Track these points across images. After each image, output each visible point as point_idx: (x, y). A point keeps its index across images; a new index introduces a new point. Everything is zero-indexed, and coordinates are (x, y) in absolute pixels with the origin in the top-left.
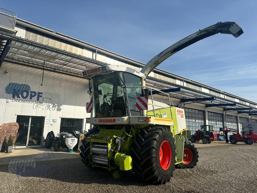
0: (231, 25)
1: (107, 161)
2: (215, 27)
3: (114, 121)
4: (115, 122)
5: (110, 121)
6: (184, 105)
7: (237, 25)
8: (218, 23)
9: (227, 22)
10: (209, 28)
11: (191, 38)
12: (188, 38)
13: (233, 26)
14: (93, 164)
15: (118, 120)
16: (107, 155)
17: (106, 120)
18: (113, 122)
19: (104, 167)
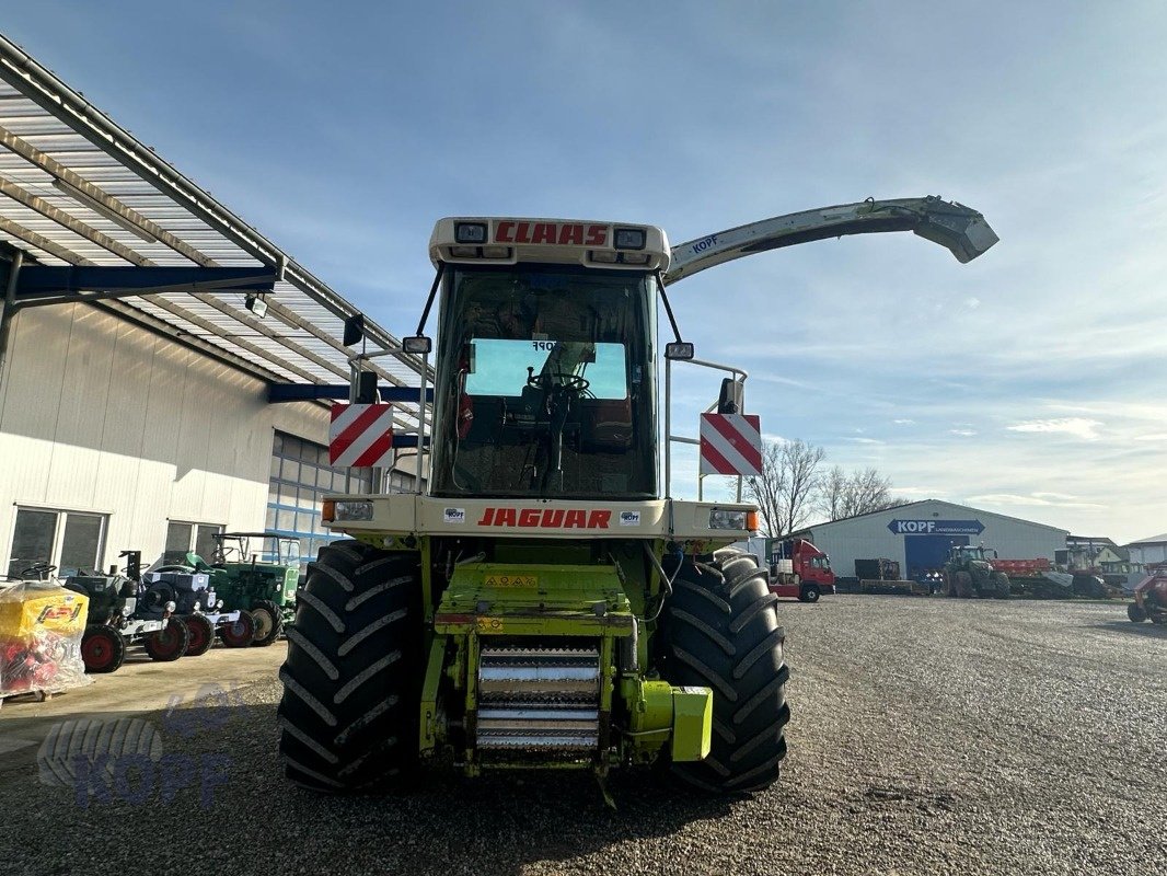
0: (969, 216)
1: (592, 731)
2: (921, 209)
3: (601, 519)
4: (604, 526)
5: (576, 518)
6: (396, 458)
7: (988, 226)
8: (930, 198)
9: (958, 204)
10: (903, 205)
11: (834, 218)
12: (823, 213)
13: (975, 222)
14: (474, 761)
15: (626, 517)
16: (597, 699)
17: (542, 515)
18: (592, 525)
19: (557, 766)
